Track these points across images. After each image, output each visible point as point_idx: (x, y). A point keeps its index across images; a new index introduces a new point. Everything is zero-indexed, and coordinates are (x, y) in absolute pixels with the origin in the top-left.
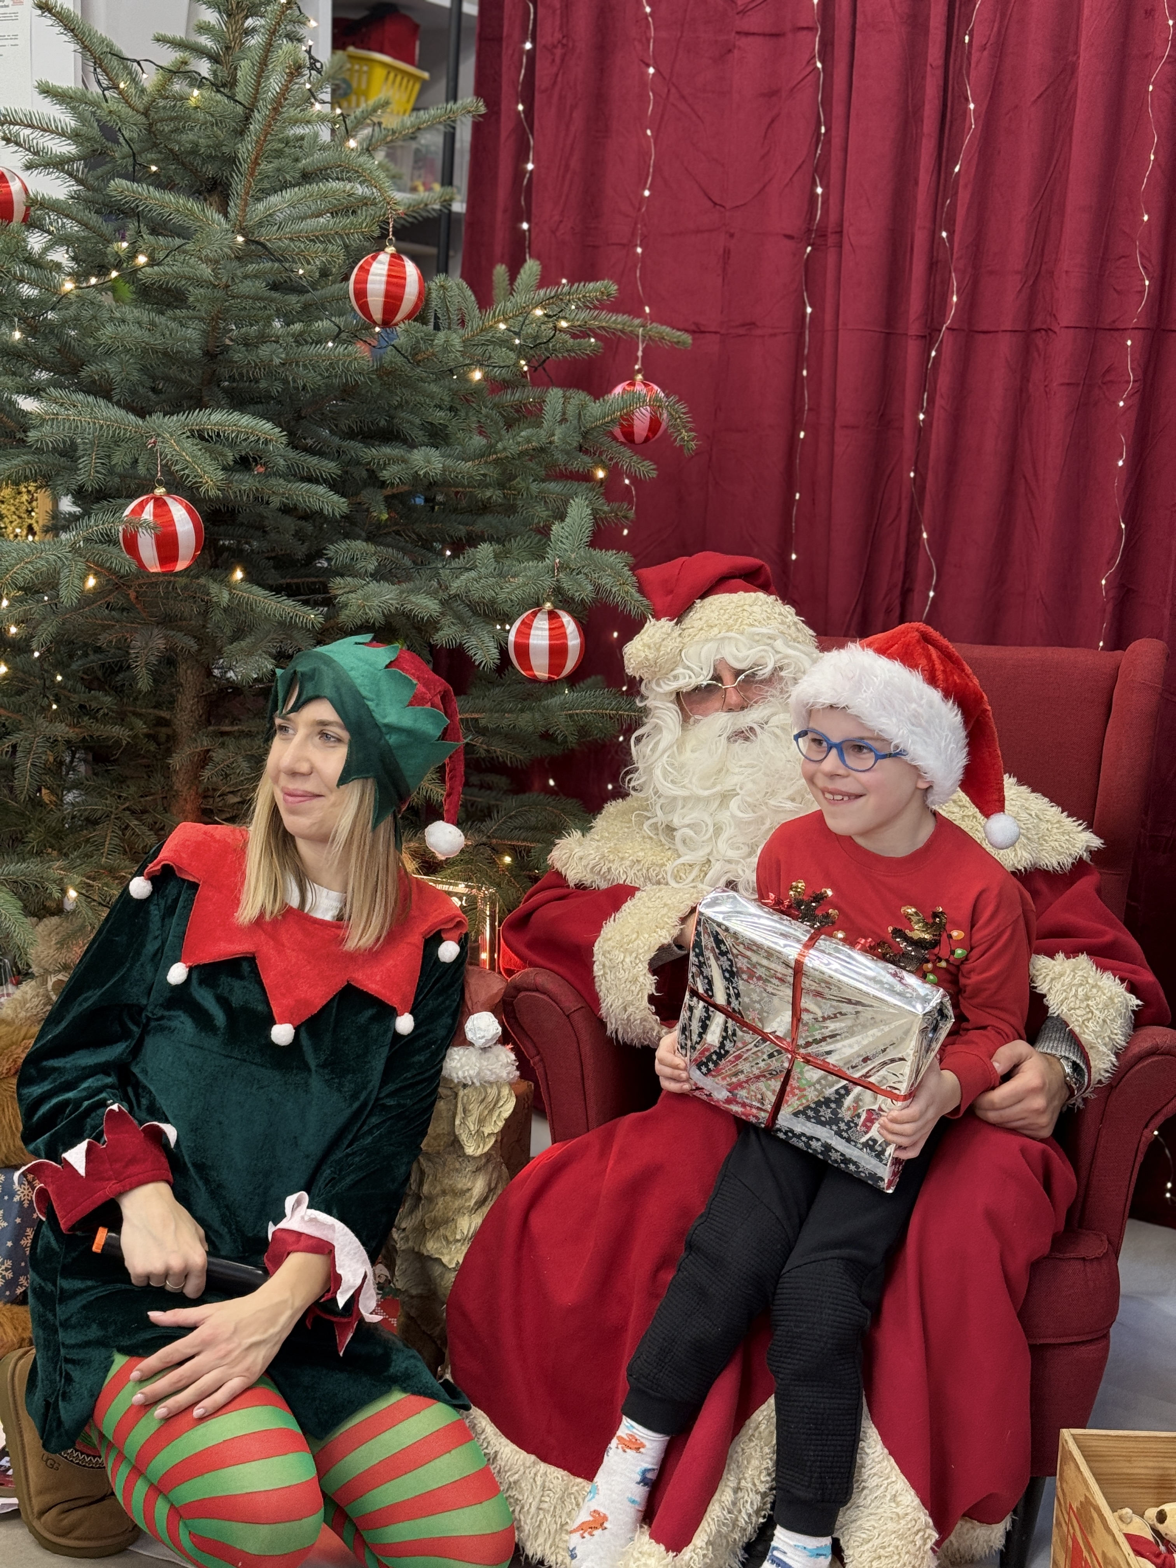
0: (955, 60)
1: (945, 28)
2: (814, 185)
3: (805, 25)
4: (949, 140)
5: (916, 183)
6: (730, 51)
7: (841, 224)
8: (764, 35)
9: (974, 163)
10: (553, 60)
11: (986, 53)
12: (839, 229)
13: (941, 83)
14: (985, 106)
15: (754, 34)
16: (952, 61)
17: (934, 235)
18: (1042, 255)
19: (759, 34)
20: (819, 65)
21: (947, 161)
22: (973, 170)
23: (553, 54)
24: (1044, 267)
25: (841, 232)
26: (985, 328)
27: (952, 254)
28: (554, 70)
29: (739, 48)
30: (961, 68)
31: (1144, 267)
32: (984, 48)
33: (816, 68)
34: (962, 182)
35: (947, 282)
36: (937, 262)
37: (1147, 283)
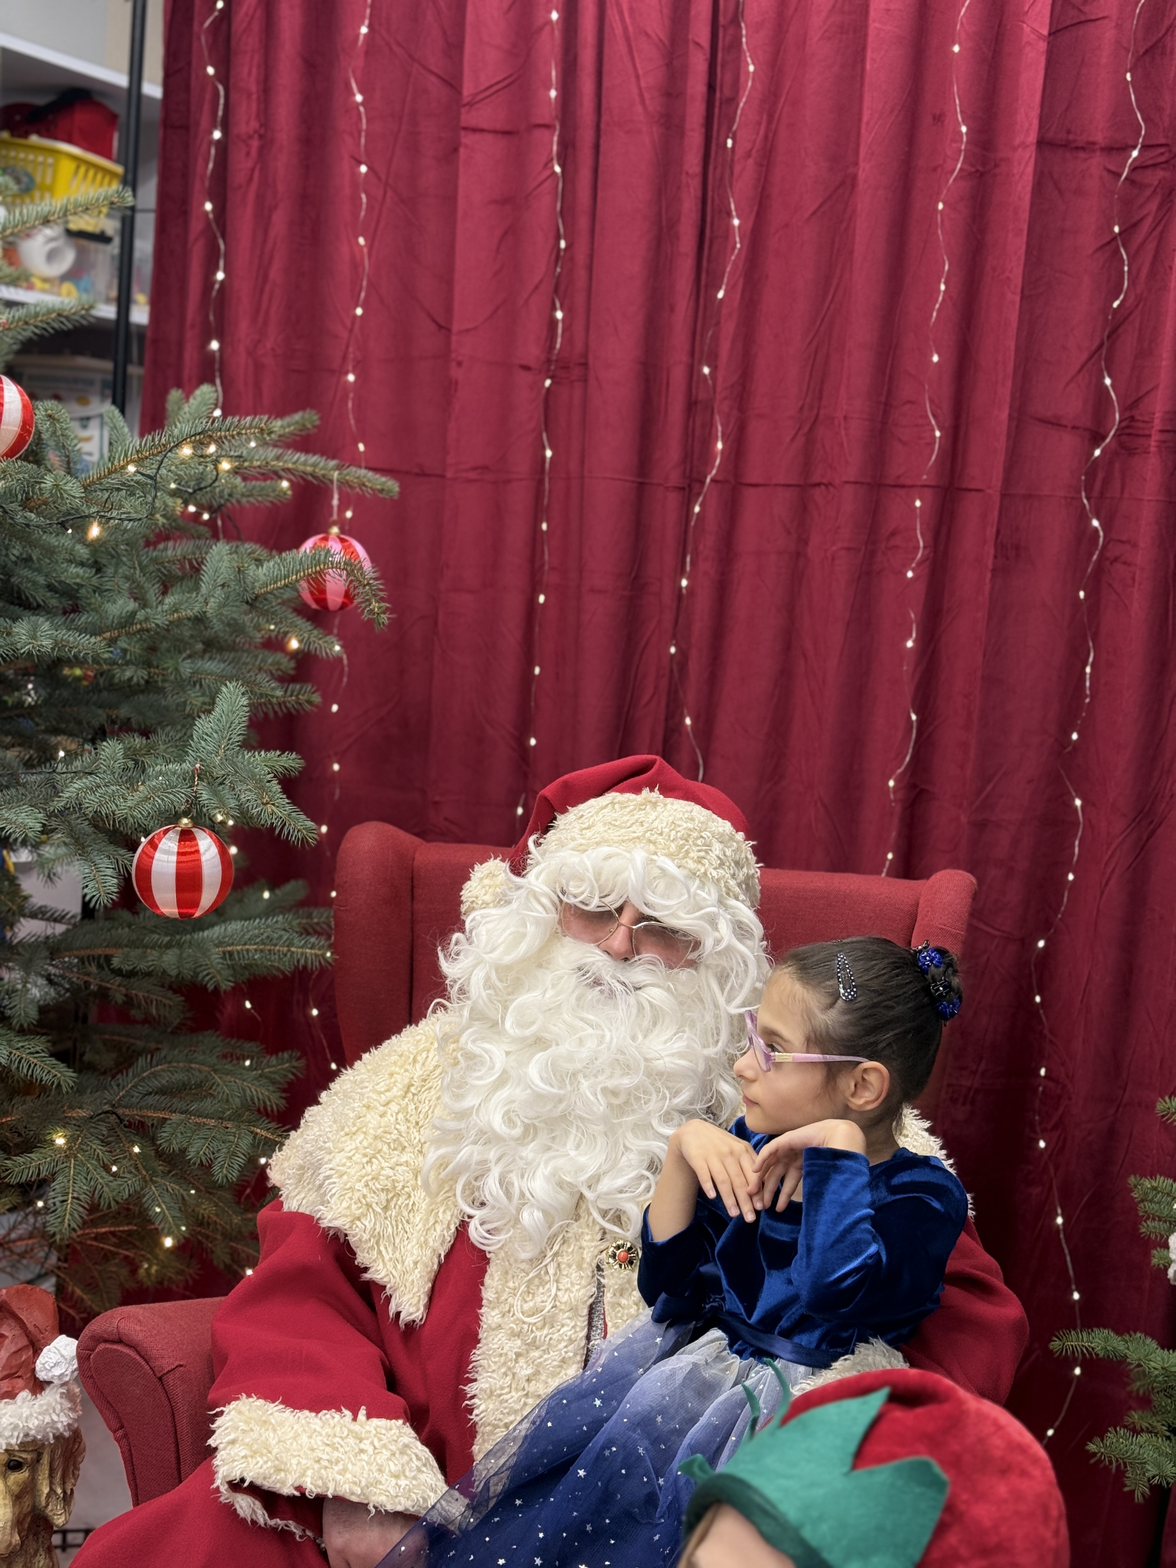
0: (715, 169)
1: (703, 130)
2: (554, 309)
3: (541, 122)
4: (709, 261)
5: (672, 309)
6: (456, 150)
7: (585, 355)
8: (495, 132)
9: (739, 289)
10: (248, 154)
11: (751, 161)
12: (583, 361)
13: (699, 194)
14: (750, 224)
15: (482, 131)
16: (711, 168)
17: (692, 370)
18: (820, 398)
19: (489, 131)
20: (558, 169)
21: (707, 286)
22: (738, 296)
23: (248, 146)
24: (822, 412)
25: (585, 365)
26: (753, 480)
27: (715, 392)
28: (250, 164)
29: (466, 146)
30: (722, 178)
31: (934, 416)
32: (749, 154)
33: (554, 173)
34: (724, 311)
35: (710, 425)
36: (696, 403)
37: (938, 434)
